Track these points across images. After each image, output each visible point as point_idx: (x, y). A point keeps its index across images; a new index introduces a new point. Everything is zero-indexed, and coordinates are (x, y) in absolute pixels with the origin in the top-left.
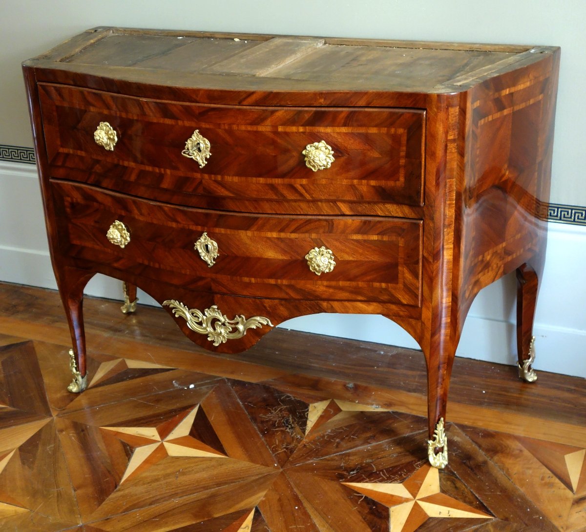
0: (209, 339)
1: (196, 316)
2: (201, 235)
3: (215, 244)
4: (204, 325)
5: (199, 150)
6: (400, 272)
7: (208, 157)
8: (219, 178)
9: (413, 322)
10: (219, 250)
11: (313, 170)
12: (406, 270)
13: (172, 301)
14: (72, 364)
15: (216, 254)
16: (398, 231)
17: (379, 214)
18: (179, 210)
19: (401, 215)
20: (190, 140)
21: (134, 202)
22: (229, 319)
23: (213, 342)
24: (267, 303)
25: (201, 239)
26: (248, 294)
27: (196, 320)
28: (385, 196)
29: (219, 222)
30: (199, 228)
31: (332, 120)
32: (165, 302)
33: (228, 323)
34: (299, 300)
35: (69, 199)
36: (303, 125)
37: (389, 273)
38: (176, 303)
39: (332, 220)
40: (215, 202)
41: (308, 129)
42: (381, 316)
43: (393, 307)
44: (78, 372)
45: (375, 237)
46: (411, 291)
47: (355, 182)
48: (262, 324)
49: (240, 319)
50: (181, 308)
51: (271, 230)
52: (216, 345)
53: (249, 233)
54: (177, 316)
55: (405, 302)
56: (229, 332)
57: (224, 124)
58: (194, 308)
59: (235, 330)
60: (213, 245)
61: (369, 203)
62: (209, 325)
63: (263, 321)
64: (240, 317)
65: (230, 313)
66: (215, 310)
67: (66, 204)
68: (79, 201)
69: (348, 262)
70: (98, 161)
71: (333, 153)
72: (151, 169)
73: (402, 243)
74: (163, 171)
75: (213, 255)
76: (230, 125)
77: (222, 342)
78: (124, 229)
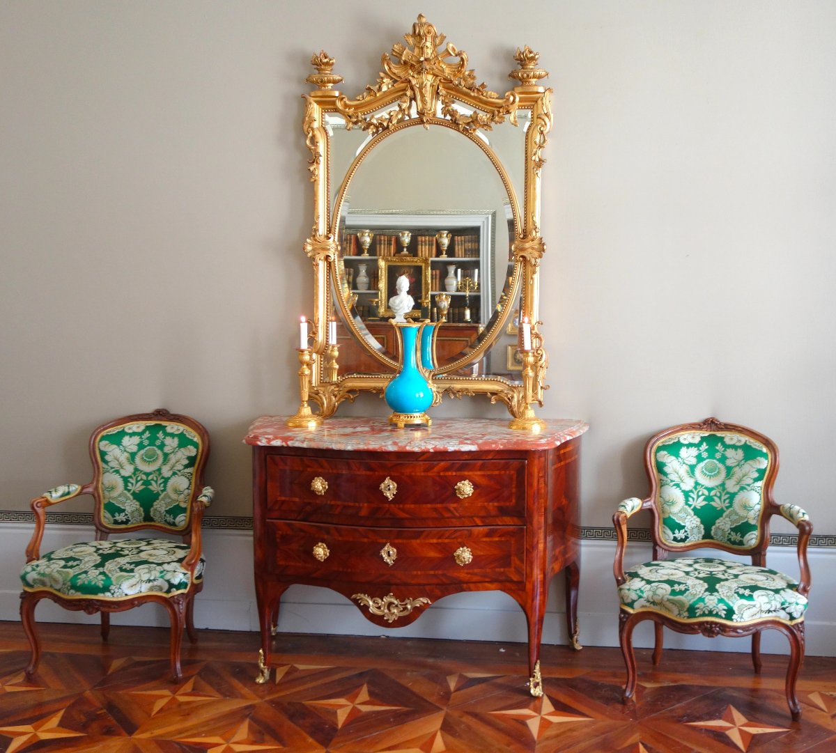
0: (385, 618)
1: (376, 603)
2: (384, 545)
3: (395, 550)
4: (382, 609)
5: (389, 489)
6: (512, 560)
7: (395, 493)
8: (401, 506)
9: (520, 592)
10: (397, 554)
11: (461, 497)
12: (516, 558)
13: (359, 594)
14: (261, 659)
15: (394, 557)
16: (512, 534)
17: (499, 523)
18: (370, 530)
19: (512, 523)
20: (383, 483)
21: (336, 529)
22: (401, 601)
23: (388, 619)
24: (427, 588)
25: (385, 547)
26: (416, 583)
27: (376, 605)
28: (503, 511)
29: (399, 534)
30: (384, 541)
31: (471, 468)
32: (353, 596)
33: (400, 604)
34: (449, 584)
35: (280, 532)
36: (456, 471)
37: (505, 560)
38: (362, 596)
39: (471, 529)
40: (397, 522)
41: (458, 473)
42: (499, 591)
43: (508, 584)
44: (265, 666)
45: (497, 539)
46: (519, 571)
47: (486, 504)
48: (424, 603)
49: (408, 601)
50: (366, 598)
51: (432, 538)
52: (390, 622)
53: (418, 541)
54: (362, 604)
55: (515, 579)
56: (401, 611)
57: (406, 472)
58: (375, 597)
59: (405, 609)
60: (393, 551)
61: (493, 517)
62: (386, 607)
63: (425, 600)
64: (409, 599)
65: (402, 598)
66: (391, 596)
67: (278, 536)
68: (288, 533)
69: (480, 556)
70: (309, 504)
71: (473, 487)
72: (352, 504)
73: (513, 541)
74: (361, 504)
75: (392, 558)
76: (410, 473)
77: (394, 619)
78: (326, 548)
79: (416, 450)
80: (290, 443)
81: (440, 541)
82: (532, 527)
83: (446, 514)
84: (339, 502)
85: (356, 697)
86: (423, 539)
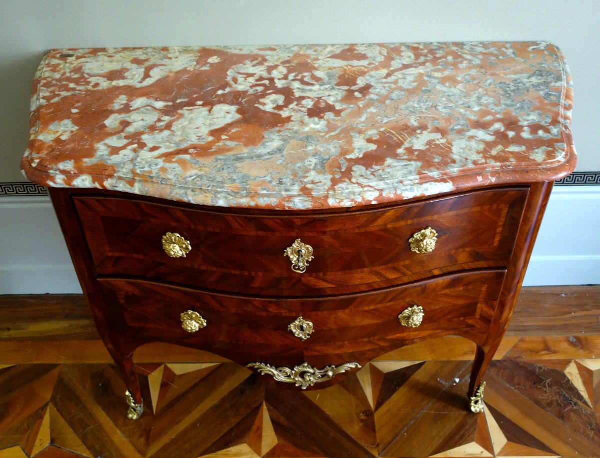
0: (297, 385)
1: (284, 372)
2: (295, 319)
3: (311, 324)
4: (292, 377)
5: (300, 256)
6: (478, 308)
7: (310, 260)
8: (321, 275)
9: (480, 335)
10: (314, 328)
11: (417, 252)
12: (484, 306)
13: (257, 364)
14: (130, 401)
15: (310, 331)
16: (483, 281)
18: (271, 302)
19: (486, 267)
20: (290, 248)
21: (213, 297)
22: (319, 370)
23: (301, 386)
25: (296, 321)
26: (341, 352)
27: (284, 374)
29: (316, 306)
30: (293, 315)
33: (318, 372)
35: (123, 293)
36: (412, 218)
37: (468, 310)
38: (263, 365)
39: (425, 283)
41: (416, 220)
44: (137, 405)
45: (461, 289)
46: (486, 319)
47: (453, 252)
48: (351, 368)
49: (330, 368)
50: (268, 368)
51: (369, 305)
52: (304, 388)
53: (347, 311)
54: (263, 374)
55: (479, 326)
56: (319, 378)
57: (330, 231)
58: (282, 367)
59: (325, 376)
60: (308, 325)
62: (298, 376)
63: (352, 365)
64: (330, 366)
65: (320, 366)
66: (304, 366)
67: (120, 297)
68: (136, 293)
69: (434, 310)
71: (436, 235)
72: (237, 272)
73: (484, 288)
74: (253, 274)
75: (308, 332)
76: (336, 231)
77: (310, 385)
78: (200, 317)
79: (347, 203)
80: (108, 184)
81: (379, 306)
83: (391, 276)
84: (214, 269)
85: (260, 437)
86: (354, 308)
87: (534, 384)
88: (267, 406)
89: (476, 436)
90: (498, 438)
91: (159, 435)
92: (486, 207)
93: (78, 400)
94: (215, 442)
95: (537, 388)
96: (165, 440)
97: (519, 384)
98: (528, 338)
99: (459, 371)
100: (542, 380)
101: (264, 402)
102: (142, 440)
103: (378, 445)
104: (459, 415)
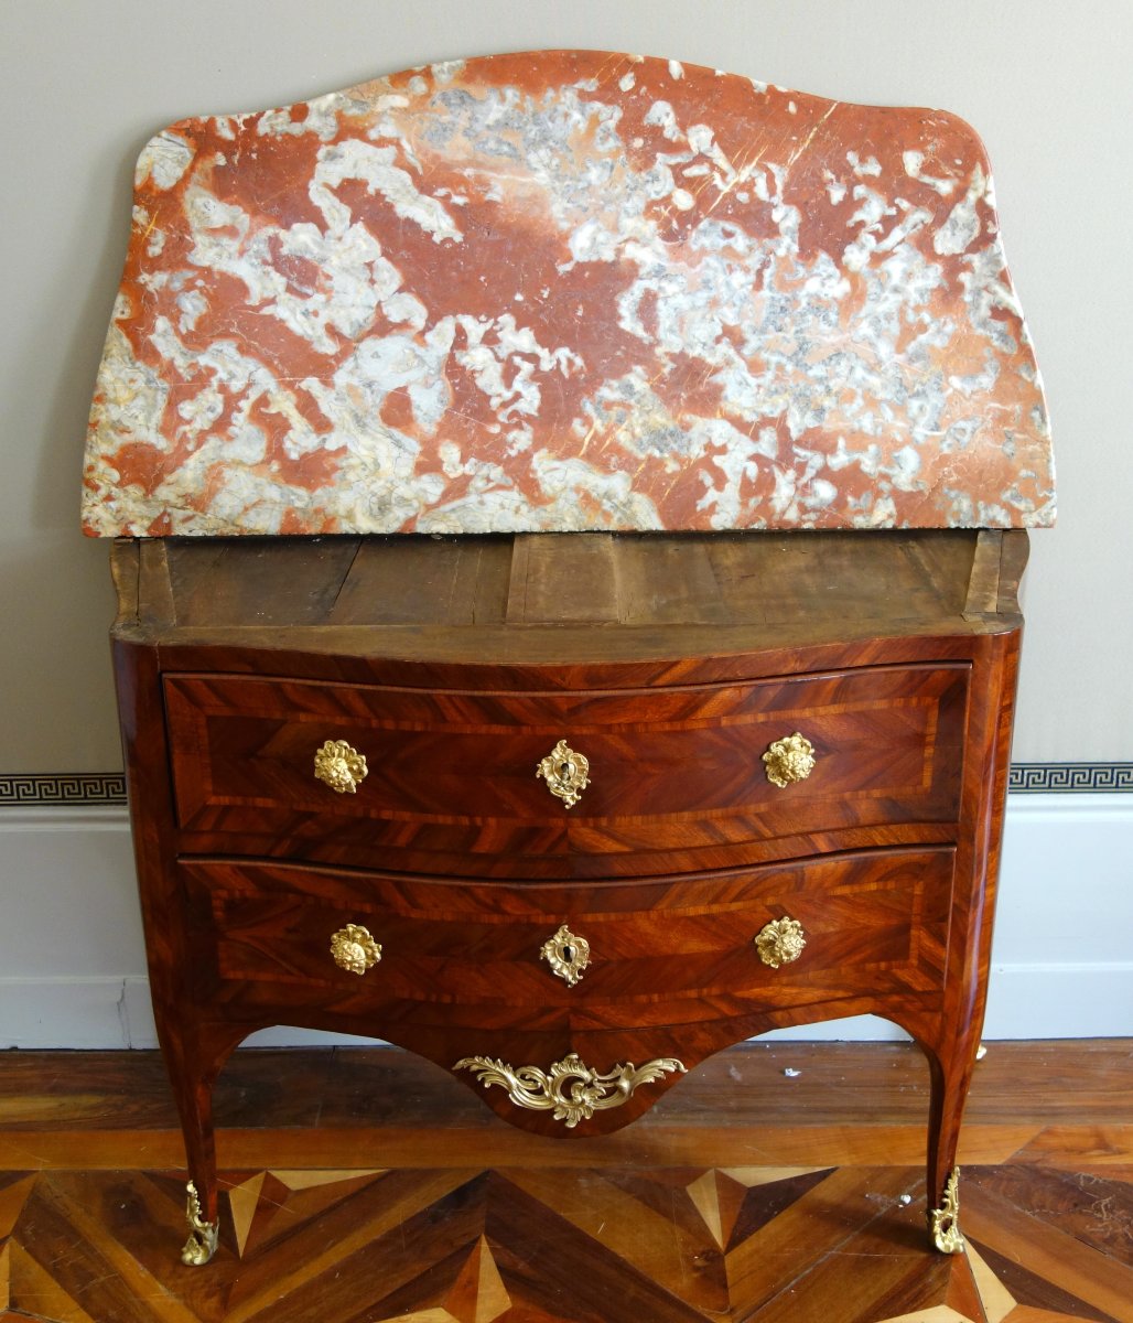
0: (556, 1117)
1: (530, 1080)
2: (553, 931)
3: (585, 943)
4: (547, 1093)
5: (566, 777)
6: (912, 938)
7: (584, 787)
8: (604, 822)
9: (927, 1016)
10: (590, 954)
11: (780, 785)
12: (923, 934)
13: (477, 1059)
14: (192, 1210)
15: (582, 962)
16: (914, 871)
17: (879, 844)
18: (508, 890)
19: (916, 841)
20: (548, 760)
21: (398, 885)
22: (601, 1073)
23: (565, 1121)
24: (676, 1033)
25: (556, 937)
26: (645, 1025)
27: (531, 1086)
30: (552, 919)
31: (815, 696)
32: (461, 1062)
33: (599, 1081)
34: (735, 1018)
35: (223, 894)
36: (765, 710)
37: (894, 944)
38: (488, 1062)
39: (802, 867)
41: (773, 716)
42: (870, 1016)
43: (895, 999)
44: (207, 1224)
45: (873, 886)
46: (931, 968)
47: (848, 795)
48: (666, 1072)
49: (624, 1071)
50: (498, 1069)
51: (695, 903)
52: (572, 1125)
53: (653, 915)
54: (487, 1085)
55: (919, 988)
56: (601, 1097)
57: (619, 725)
58: (526, 1065)
59: (614, 1090)
60: (579, 947)
61: (866, 827)
62: (558, 1091)
63: (668, 1065)
64: (623, 1065)
65: (604, 1063)
66: (571, 1063)
67: (216, 903)
68: (248, 894)
69: (825, 936)
70: (310, 815)
71: (812, 751)
72: (449, 820)
73: (918, 890)
74: (479, 821)
75: (578, 965)
76: (631, 725)
77: (583, 1117)
78: (370, 939)
81: (716, 909)
82: (973, 845)
83: (735, 834)
84: (406, 816)
85: (472, 1297)
86: (667, 908)
87: (1076, 1205)
88: (489, 1243)
89: (947, 1294)
90: (996, 1298)
91: (250, 1294)
92: (899, 703)
93: (72, 1233)
94: (373, 1307)
95: (1081, 1212)
96: (265, 1301)
97: (1043, 1207)
98: (1060, 1126)
99: (911, 1183)
100: (1093, 1200)
101: (483, 1237)
102: (213, 1302)
103: (732, 1310)
104: (912, 1259)
